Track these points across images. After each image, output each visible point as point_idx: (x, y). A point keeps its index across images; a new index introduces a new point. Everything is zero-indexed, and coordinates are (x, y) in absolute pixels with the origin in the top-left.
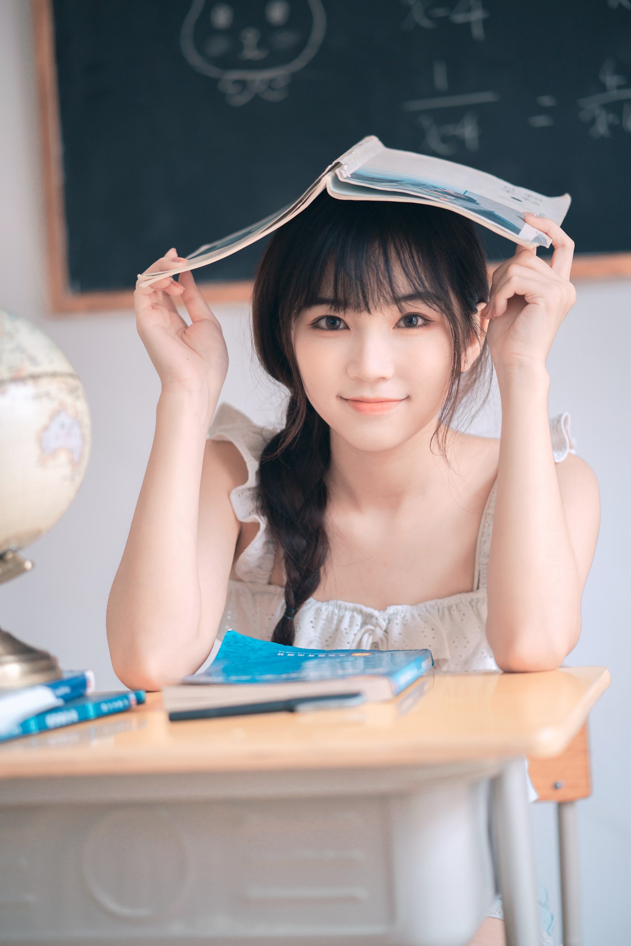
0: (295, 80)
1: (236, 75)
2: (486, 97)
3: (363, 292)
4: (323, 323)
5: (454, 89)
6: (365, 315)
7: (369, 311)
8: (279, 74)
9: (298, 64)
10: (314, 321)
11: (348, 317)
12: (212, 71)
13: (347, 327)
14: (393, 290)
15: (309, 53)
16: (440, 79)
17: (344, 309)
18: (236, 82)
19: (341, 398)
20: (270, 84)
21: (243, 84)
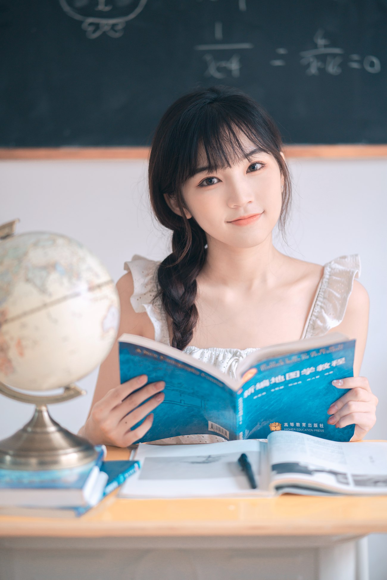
0: (128, 25)
1: (91, 20)
2: (246, 46)
3: (225, 156)
4: (205, 183)
5: (226, 40)
6: (228, 170)
7: (230, 167)
8: (120, 21)
9: (132, 16)
10: (200, 183)
11: (218, 174)
12: (78, 17)
13: (219, 181)
14: (242, 150)
15: (138, 10)
16: (219, 33)
17: (216, 170)
18: (91, 24)
19: (228, 222)
20: (113, 26)
21: (97, 27)
